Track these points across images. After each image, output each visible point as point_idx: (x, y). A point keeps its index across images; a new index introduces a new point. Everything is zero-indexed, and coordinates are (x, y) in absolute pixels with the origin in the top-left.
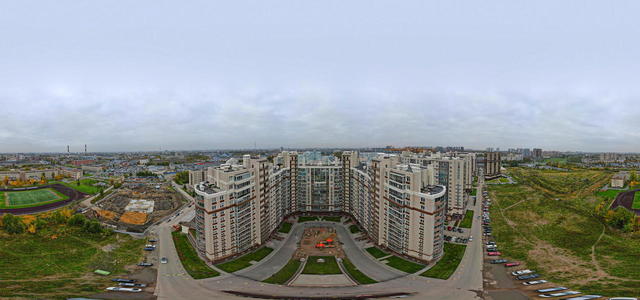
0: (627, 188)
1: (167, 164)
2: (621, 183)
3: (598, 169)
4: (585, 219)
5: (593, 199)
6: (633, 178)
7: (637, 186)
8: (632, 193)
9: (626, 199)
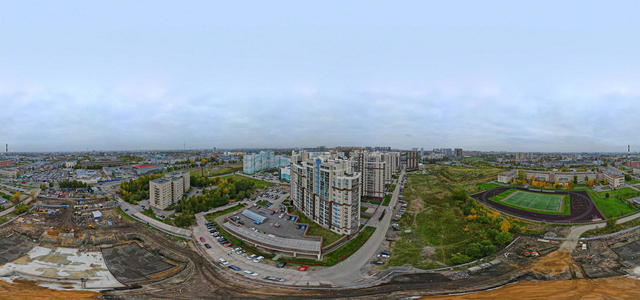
1: (100, 168)
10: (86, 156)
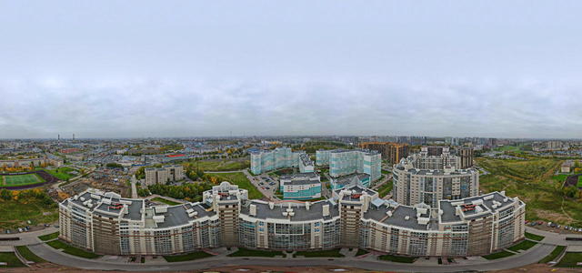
0: (573, 173)
2: (568, 170)
3: (548, 158)
4: (551, 194)
5: (551, 182)
6: (577, 166)
7: (579, 171)
8: (577, 177)
9: (572, 180)
10: (139, 143)
